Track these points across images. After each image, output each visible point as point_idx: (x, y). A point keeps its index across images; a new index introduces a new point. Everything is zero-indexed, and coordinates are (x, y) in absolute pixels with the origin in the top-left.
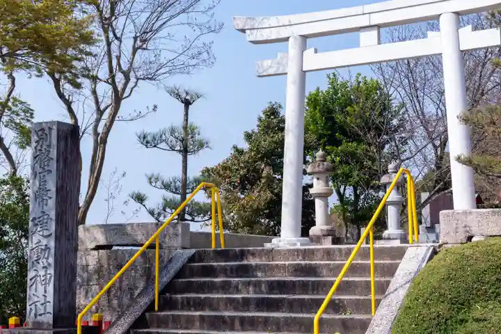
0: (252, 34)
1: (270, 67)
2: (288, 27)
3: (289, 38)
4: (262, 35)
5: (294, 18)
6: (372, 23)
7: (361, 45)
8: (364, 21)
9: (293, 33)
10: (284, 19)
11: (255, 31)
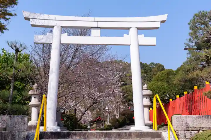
0: (34, 21)
1: (42, 39)
2: (54, 21)
3: (54, 26)
4: (39, 22)
5: (58, 17)
6: (98, 26)
7: (92, 35)
8: (94, 25)
9: (56, 24)
10: (52, 17)
11: (36, 20)
